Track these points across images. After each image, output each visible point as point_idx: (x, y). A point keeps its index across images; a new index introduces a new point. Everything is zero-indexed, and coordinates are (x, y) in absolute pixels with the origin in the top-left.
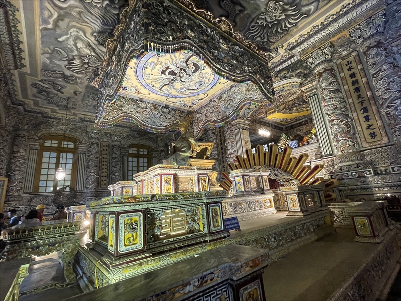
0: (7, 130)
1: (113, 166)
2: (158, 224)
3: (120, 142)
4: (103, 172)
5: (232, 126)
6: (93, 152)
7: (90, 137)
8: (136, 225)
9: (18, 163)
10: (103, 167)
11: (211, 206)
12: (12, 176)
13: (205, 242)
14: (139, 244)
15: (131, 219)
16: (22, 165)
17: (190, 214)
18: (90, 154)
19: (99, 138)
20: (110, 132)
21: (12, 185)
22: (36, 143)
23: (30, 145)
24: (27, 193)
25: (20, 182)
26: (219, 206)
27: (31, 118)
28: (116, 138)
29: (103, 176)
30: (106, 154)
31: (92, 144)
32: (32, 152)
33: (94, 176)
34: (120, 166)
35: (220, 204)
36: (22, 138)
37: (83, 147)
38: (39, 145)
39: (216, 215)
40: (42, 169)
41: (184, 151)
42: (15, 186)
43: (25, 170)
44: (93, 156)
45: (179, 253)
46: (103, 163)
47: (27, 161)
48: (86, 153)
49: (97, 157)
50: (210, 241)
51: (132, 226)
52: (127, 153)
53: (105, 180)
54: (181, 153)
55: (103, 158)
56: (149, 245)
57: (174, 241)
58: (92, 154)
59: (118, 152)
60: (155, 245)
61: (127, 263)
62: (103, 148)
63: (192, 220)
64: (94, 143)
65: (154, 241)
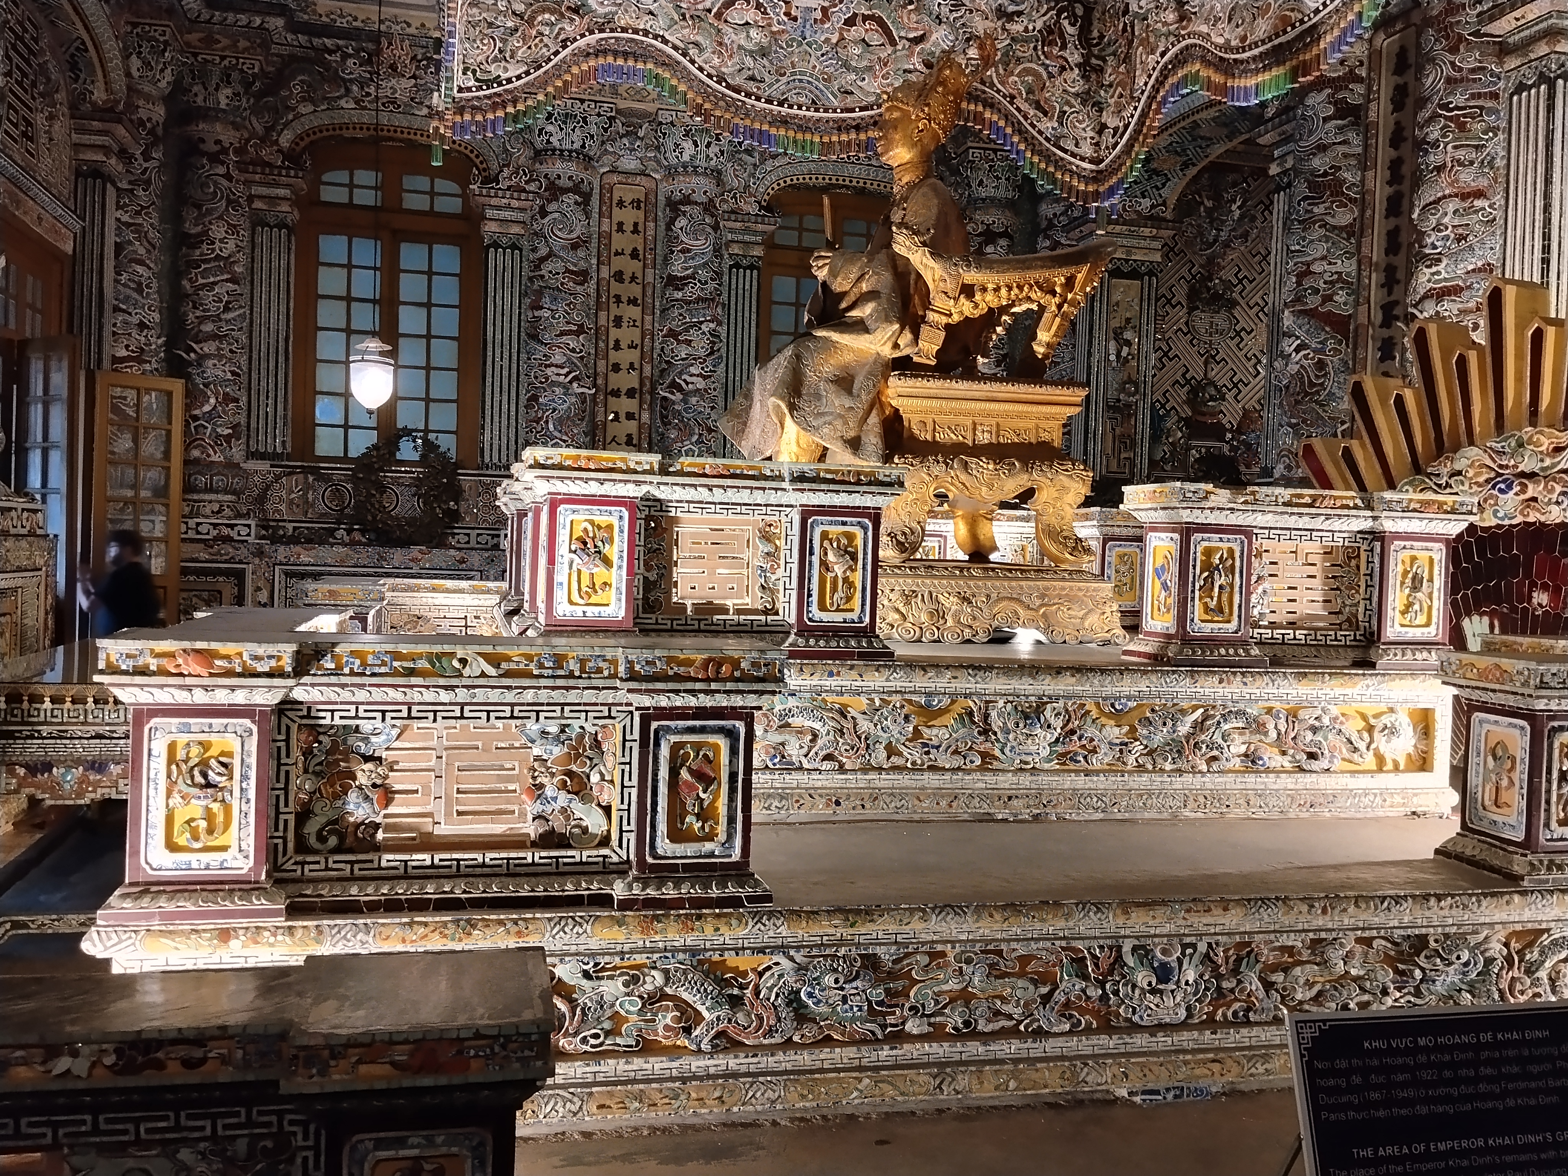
0: (141, 123)
1: (672, 334)
2: (362, 779)
3: (717, 175)
4: (616, 368)
5: (1503, 49)
6: (560, 238)
7: (539, 142)
8: (222, 770)
9: (207, 297)
10: (614, 333)
11: (668, 730)
12: (190, 364)
13: (605, 901)
14: (233, 851)
15: (205, 746)
16: (227, 309)
17: (558, 751)
18: (543, 251)
19: (593, 148)
20: (651, 107)
21: (197, 412)
22: (277, 185)
23: (251, 199)
24: (263, 456)
25: (228, 399)
26: (731, 734)
27: (243, 44)
28: (688, 145)
29: (616, 393)
30: (634, 255)
31: (554, 191)
32: (263, 236)
33: (566, 387)
34: (714, 334)
35: (741, 726)
36: (215, 159)
37: (508, 207)
38: (297, 202)
39: (706, 780)
40: (320, 334)
41: (860, 327)
42: (210, 416)
43: (244, 339)
44: (559, 266)
45: (426, 924)
46: (614, 311)
47: (247, 290)
48: (525, 243)
49: (583, 276)
50: (626, 905)
51: (205, 775)
52: (758, 252)
53: (630, 416)
54: (835, 336)
55: (619, 276)
56: (303, 864)
57: (432, 866)
58: (551, 254)
59: (701, 245)
60: (327, 869)
61: (168, 917)
62: (618, 214)
63: (563, 786)
64: (564, 182)
65: (337, 850)
